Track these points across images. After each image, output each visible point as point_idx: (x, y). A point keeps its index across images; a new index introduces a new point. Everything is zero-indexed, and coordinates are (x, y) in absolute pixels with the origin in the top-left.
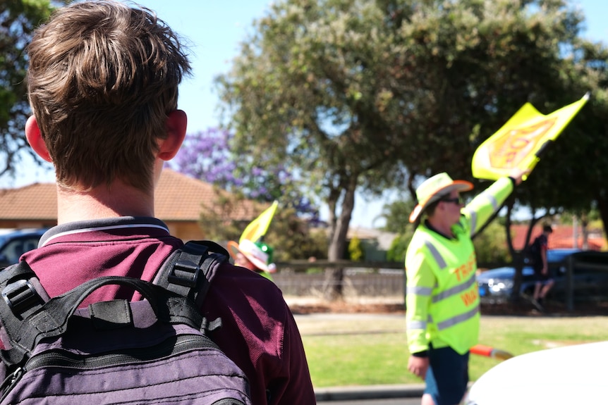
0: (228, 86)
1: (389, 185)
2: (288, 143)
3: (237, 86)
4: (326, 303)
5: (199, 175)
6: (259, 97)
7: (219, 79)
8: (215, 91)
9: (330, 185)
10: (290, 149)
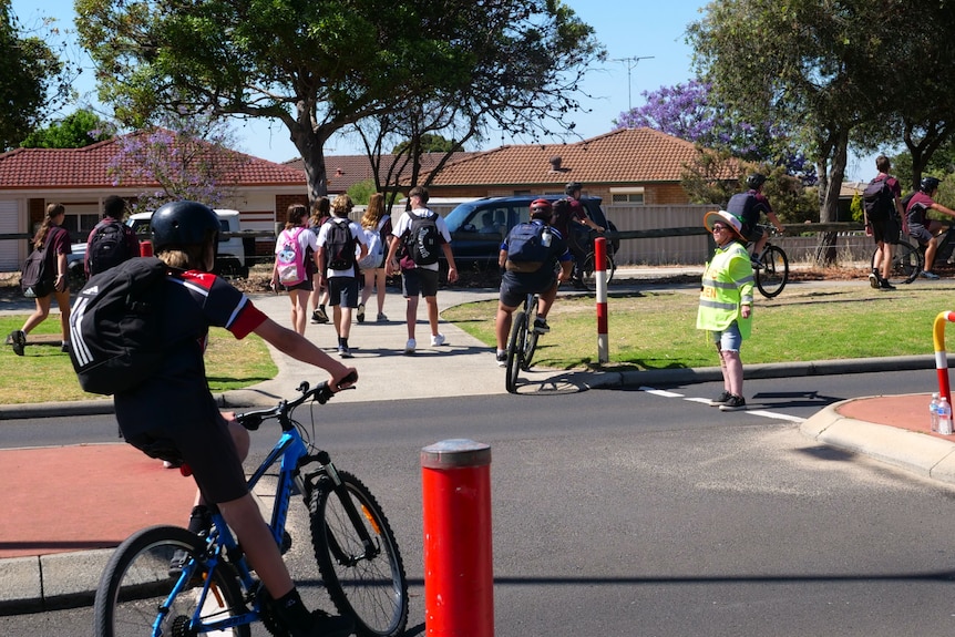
0: (703, 36)
1: (884, 138)
2: (772, 96)
3: (714, 35)
4: (818, 269)
5: (681, 133)
6: (738, 47)
7: (694, 28)
8: (690, 41)
9: (819, 140)
10: (774, 101)
